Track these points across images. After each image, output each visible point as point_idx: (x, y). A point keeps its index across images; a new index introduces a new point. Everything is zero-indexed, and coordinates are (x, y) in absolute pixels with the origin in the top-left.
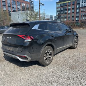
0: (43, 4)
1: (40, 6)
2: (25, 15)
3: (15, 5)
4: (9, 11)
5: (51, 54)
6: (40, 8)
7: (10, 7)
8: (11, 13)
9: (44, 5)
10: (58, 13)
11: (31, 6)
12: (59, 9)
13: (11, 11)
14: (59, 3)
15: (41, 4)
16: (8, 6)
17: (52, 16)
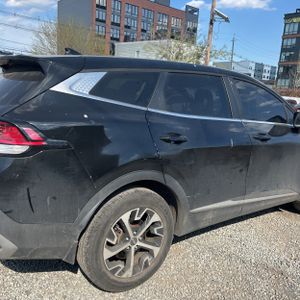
0: (223, 17)
1: (211, 23)
2: (156, 52)
3: (137, 19)
4: (112, 38)
5: (154, 235)
6: (210, 32)
7: (118, 25)
8: (116, 44)
9: (227, 20)
10: (288, 54)
11: (190, 25)
12: (294, 41)
13: (118, 40)
14: (295, 20)
15: (216, 16)
16: (113, 23)
17: (262, 65)
